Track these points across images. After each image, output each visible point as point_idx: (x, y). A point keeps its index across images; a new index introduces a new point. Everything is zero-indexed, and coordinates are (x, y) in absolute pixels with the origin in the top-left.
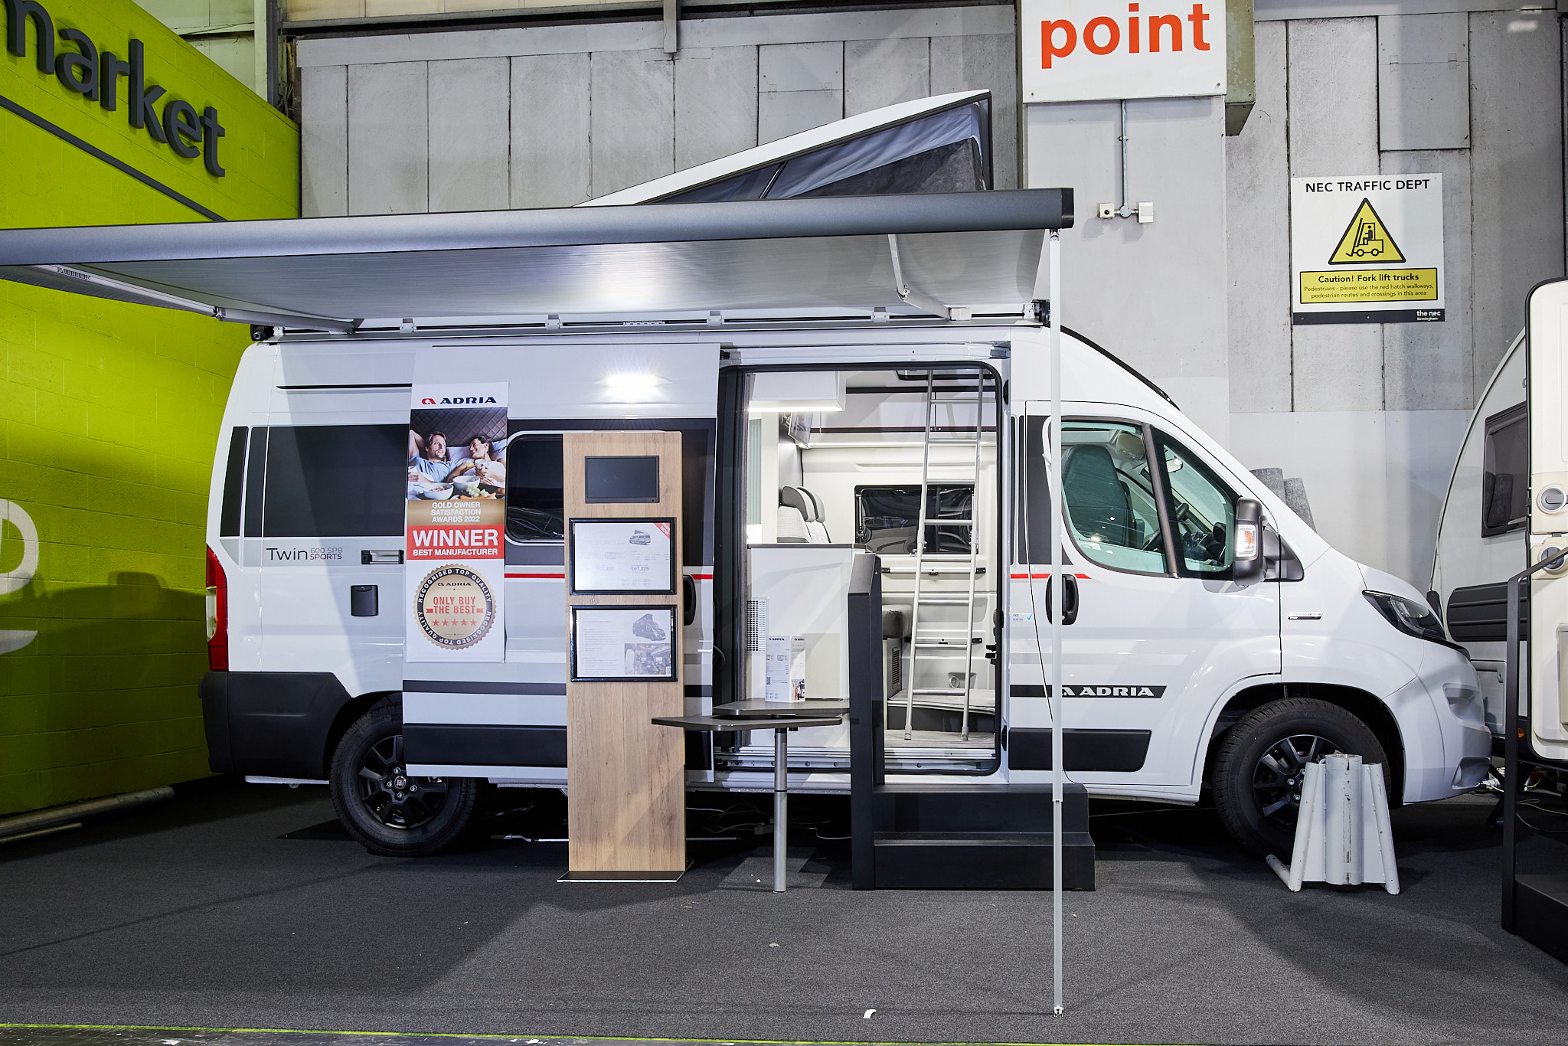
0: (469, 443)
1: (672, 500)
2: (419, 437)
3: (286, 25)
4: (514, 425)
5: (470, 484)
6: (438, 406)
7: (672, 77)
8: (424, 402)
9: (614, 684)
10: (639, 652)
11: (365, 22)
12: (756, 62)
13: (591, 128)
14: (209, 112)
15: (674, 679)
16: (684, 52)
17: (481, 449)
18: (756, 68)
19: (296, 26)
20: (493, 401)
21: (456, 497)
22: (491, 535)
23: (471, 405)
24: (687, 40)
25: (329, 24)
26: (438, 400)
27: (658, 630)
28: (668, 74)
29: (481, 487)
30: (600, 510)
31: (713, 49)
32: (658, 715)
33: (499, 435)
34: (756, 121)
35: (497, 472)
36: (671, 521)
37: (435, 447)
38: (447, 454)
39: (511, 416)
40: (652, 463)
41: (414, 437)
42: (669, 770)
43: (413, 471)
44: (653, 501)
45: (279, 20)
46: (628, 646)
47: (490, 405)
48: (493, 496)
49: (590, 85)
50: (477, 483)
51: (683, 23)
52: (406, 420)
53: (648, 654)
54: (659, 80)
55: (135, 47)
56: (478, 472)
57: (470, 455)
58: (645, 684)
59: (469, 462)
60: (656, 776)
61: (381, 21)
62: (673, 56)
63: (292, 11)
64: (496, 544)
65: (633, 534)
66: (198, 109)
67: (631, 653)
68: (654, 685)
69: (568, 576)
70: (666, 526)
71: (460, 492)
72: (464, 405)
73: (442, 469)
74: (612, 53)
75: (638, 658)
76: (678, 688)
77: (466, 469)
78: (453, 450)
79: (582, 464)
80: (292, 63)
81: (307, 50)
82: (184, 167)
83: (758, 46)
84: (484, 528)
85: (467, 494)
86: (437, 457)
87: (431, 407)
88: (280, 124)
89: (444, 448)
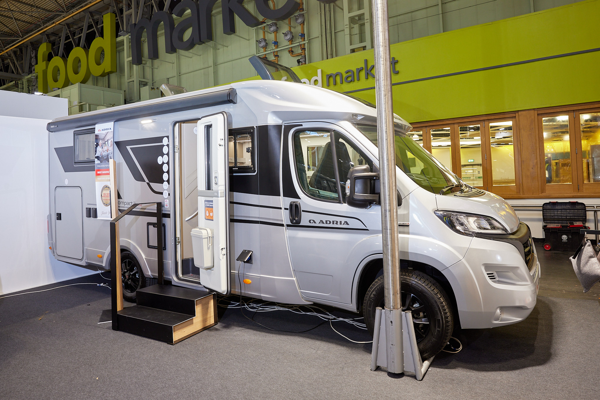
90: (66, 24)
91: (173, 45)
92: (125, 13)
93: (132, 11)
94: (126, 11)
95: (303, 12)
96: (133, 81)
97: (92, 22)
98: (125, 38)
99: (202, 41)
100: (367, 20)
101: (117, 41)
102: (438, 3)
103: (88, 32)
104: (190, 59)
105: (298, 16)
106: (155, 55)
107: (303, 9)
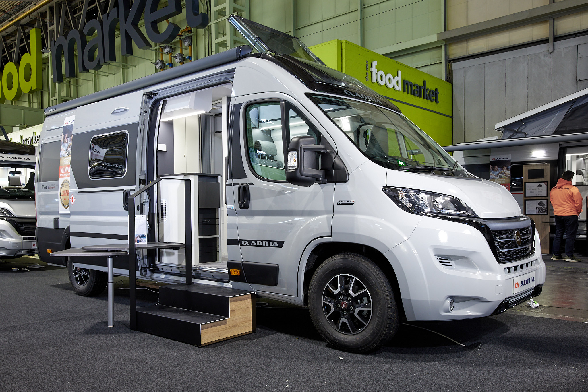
0: (503, 167)
1: (547, 178)
2: (492, 166)
3: (449, 60)
4: (512, 163)
5: (503, 175)
6: (496, 160)
7: (551, 58)
8: (493, 159)
9: (534, 216)
10: (539, 209)
11: (468, 56)
12: (576, 50)
13: (528, 75)
14: (436, 90)
15: (547, 214)
16: (556, 51)
17: (505, 168)
18: (577, 51)
19: (451, 59)
20: (508, 158)
21: (500, 178)
22: (507, 186)
23: (503, 159)
24: (556, 47)
25: (459, 58)
26: (496, 159)
27: (544, 204)
28: (550, 57)
29: (505, 176)
30: (531, 180)
31: (564, 48)
32: (543, 221)
33: (509, 165)
34: (576, 66)
35: (508, 173)
36: (547, 182)
37: (495, 168)
38: (498, 170)
39: (511, 161)
40: (543, 170)
41: (491, 166)
42: (546, 233)
43: (491, 173)
44: (543, 178)
45: (447, 58)
46: (537, 208)
47: (507, 159)
48: (508, 178)
49: (528, 63)
50: (504, 175)
51: (555, 43)
52: (489, 162)
53: (541, 209)
54: (548, 60)
55: (424, 82)
56: (504, 173)
57: (503, 170)
58: (541, 216)
59: (503, 171)
60: (543, 234)
61: (472, 55)
62: (552, 53)
63: (450, 55)
64: (508, 187)
65: (538, 185)
66: (434, 90)
67: (538, 209)
68: (543, 216)
69: (524, 194)
70: (546, 183)
71: (501, 177)
72: (501, 160)
73: (497, 173)
74: (534, 54)
75: (539, 210)
76: (548, 216)
77: (502, 172)
78: (499, 169)
79: (527, 171)
80: (450, 68)
81: (454, 66)
82: (432, 104)
83: (577, 45)
84: (506, 184)
85: (502, 178)
86: (496, 170)
87: (495, 160)
88: (448, 85)
89: (497, 168)
90: (2, 36)
91: (84, 65)
92: (49, 29)
93: (54, 26)
94: (49, 27)
95: (191, 34)
96: (56, 99)
97: (23, 36)
98: (48, 54)
99: (106, 62)
100: (228, 46)
101: (43, 57)
102: (291, 30)
103: (20, 46)
104: (107, 77)
105: (185, 38)
106: (72, 73)
107: (191, 31)
